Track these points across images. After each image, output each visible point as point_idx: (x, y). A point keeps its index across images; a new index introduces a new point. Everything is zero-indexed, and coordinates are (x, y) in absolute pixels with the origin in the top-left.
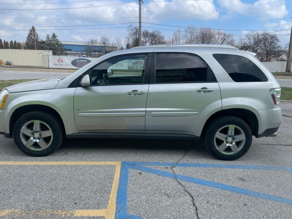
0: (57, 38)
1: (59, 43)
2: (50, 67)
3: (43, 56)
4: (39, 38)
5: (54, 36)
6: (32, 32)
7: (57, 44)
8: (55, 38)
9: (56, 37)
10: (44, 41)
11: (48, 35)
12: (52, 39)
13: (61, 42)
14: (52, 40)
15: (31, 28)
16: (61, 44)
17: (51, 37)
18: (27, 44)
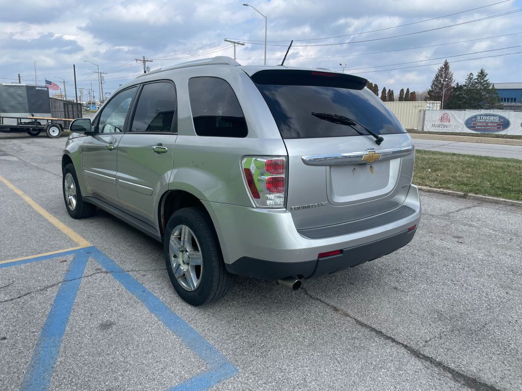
0: (486, 79)
1: (488, 87)
2: (425, 130)
3: (420, 111)
4: (453, 81)
5: (482, 74)
6: (442, 71)
7: (485, 89)
8: (483, 79)
9: (485, 76)
10: (461, 86)
11: (471, 74)
12: (476, 81)
13: (493, 85)
14: (476, 83)
15: (442, 65)
16: (493, 89)
17: (477, 77)
18: (430, 92)
